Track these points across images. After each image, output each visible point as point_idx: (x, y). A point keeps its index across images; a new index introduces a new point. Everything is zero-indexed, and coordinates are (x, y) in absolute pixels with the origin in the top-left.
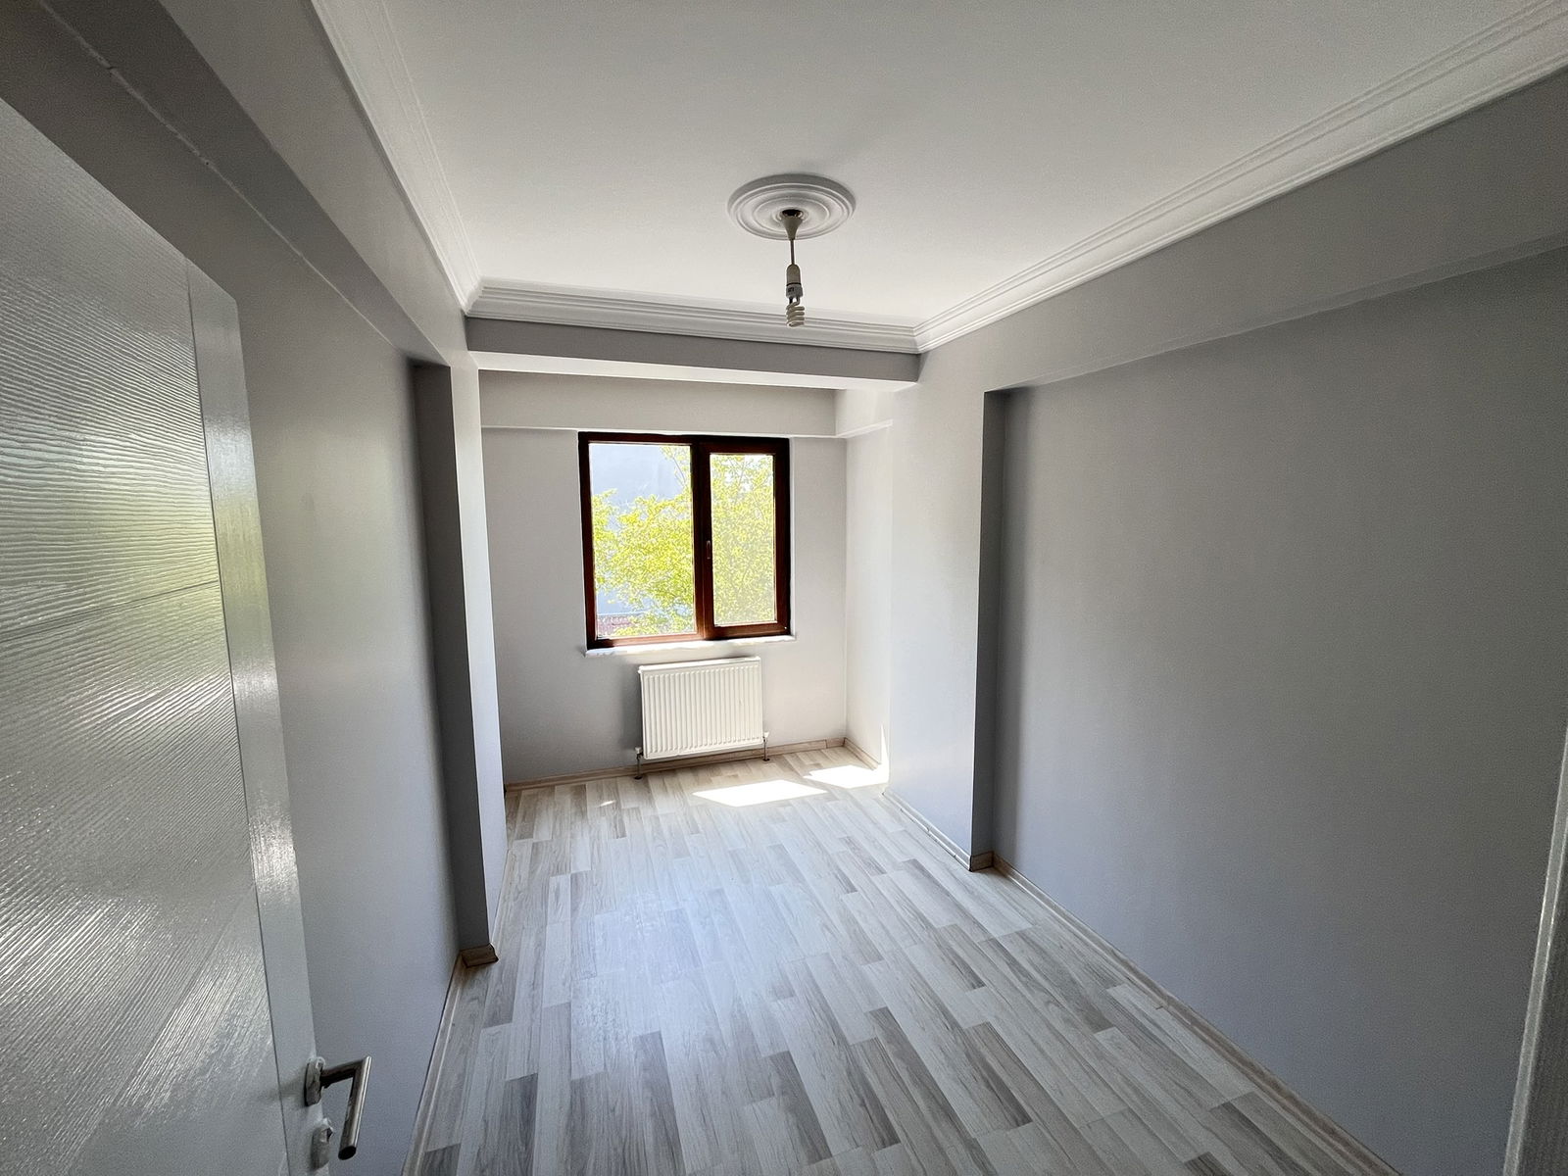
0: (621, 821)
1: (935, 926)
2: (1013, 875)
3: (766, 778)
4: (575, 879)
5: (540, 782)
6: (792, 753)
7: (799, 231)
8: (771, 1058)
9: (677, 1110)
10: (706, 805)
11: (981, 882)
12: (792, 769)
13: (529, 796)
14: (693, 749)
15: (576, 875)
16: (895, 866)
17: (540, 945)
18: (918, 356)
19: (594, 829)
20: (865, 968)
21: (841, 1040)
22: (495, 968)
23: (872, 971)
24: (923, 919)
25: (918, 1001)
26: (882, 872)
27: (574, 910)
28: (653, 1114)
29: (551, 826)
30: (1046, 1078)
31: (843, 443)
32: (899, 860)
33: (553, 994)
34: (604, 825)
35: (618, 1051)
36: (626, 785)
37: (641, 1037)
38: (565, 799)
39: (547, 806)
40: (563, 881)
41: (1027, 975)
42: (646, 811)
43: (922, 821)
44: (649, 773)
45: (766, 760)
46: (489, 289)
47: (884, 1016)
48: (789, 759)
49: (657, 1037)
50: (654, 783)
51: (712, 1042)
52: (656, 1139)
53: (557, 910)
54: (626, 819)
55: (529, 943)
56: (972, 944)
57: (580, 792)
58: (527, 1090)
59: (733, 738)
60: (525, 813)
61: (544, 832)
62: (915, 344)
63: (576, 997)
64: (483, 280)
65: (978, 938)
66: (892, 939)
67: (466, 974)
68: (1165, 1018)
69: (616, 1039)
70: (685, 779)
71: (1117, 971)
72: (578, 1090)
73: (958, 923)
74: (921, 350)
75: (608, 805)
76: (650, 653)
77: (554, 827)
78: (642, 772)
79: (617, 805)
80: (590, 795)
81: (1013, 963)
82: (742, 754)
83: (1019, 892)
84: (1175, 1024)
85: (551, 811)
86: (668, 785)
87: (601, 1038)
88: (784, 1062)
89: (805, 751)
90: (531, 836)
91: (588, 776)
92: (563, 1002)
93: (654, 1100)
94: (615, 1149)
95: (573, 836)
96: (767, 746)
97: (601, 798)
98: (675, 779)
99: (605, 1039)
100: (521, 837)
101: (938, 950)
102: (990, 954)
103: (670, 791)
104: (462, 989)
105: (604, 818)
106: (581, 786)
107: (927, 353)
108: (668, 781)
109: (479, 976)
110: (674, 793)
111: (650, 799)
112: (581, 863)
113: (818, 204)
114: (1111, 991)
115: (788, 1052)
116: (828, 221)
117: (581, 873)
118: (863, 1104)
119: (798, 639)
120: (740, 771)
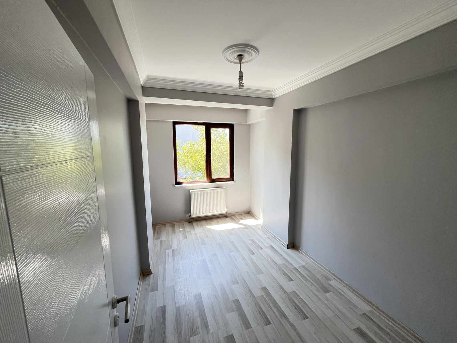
0: (186, 235)
1: (278, 264)
2: (300, 250)
3: (227, 222)
4: (173, 251)
5: (162, 223)
6: (234, 215)
7: (242, 61)
8: (233, 300)
9: (207, 315)
10: (210, 230)
11: (291, 252)
12: (234, 220)
13: (159, 227)
14: (206, 214)
15: (173, 249)
16: (266, 247)
17: (164, 269)
18: (273, 99)
19: (178, 237)
20: (259, 275)
21: (253, 296)
22: (152, 276)
23: (260, 276)
24: (274, 262)
25: (274, 285)
26: (262, 249)
27: (174, 259)
28: (200, 316)
29: (165, 236)
30: (312, 306)
31: (249, 125)
32: (267, 246)
33: (169, 283)
34: (181, 236)
35: (189, 299)
36: (186, 224)
37: (195, 295)
38: (169, 228)
39: (164, 230)
40: (170, 251)
41: (305, 277)
42: (193, 232)
43: (273, 235)
44: (193, 221)
45: (227, 217)
46: (149, 78)
47: (265, 289)
48: (233, 217)
49: (200, 295)
50: (195, 224)
51: (216, 296)
52: (201, 323)
53: (168, 260)
54: (187, 234)
55: (161, 269)
56: (289, 269)
57: (173, 226)
58: (163, 310)
59: (217, 211)
60: (158, 232)
61: (163, 237)
62: (272, 95)
63: (176, 284)
64: (148, 76)
65: (290, 267)
66: (265, 267)
67: (143, 277)
68: (345, 290)
69: (188, 295)
70: (203, 223)
71: (331, 276)
72: (178, 310)
73: (284, 263)
74: (274, 98)
75: (182, 230)
76: (193, 186)
77: (166, 236)
78: (191, 221)
79: (184, 230)
80: (176, 227)
81: (301, 274)
82: (220, 216)
83: (302, 255)
84: (349, 291)
85: (165, 232)
86: (198, 224)
87: (184, 295)
88: (237, 301)
89: (238, 215)
90: (160, 238)
91: (175, 222)
92: (172, 285)
93: (200, 313)
94: (190, 326)
95: (172, 239)
96: (227, 213)
97: (179, 228)
98: (200, 223)
99: (185, 295)
100: (157, 239)
101: (279, 271)
102: (294, 271)
103: (199, 226)
104: (143, 282)
105: (180, 234)
106: (173, 225)
107: (276, 98)
108: (199, 223)
109: (147, 278)
110: (200, 227)
111: (194, 228)
112: (175, 246)
113: (249, 53)
114: (329, 282)
115: (238, 299)
116: (251, 58)
117: (175, 249)
118: (260, 313)
119: (236, 182)
120: (219, 220)
